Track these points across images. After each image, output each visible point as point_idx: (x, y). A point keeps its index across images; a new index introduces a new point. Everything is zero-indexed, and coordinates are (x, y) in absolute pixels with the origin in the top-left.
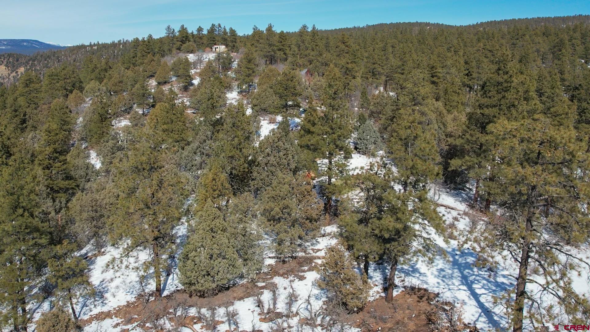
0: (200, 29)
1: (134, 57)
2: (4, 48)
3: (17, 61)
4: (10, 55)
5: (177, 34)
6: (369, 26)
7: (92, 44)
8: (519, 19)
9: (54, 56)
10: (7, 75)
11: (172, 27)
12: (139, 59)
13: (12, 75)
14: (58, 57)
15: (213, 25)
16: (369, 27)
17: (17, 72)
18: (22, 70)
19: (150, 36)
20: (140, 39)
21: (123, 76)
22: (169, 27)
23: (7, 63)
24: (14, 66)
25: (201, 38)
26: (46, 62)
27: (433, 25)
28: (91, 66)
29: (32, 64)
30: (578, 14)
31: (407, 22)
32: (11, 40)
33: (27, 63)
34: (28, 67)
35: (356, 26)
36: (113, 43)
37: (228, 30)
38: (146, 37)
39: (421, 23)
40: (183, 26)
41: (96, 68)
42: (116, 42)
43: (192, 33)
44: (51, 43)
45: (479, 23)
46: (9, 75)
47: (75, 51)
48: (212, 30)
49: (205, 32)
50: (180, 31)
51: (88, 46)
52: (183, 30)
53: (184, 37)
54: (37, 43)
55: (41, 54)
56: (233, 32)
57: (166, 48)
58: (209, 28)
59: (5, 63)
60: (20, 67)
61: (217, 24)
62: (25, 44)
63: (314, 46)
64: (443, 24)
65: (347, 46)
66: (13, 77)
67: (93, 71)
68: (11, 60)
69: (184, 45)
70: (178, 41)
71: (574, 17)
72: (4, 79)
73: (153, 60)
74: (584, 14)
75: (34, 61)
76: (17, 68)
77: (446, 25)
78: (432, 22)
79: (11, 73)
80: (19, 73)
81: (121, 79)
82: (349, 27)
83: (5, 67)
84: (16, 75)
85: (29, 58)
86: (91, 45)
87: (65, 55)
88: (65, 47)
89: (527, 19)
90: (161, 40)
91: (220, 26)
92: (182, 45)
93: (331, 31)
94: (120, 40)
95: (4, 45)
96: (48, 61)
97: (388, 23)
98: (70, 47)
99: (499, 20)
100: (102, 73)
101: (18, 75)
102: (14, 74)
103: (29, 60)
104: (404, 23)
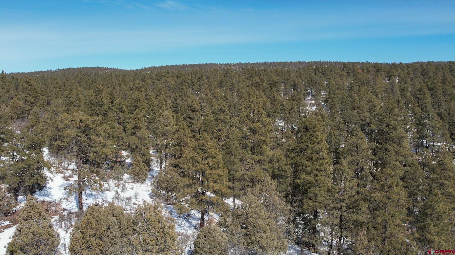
8: (171, 66)
16: (59, 70)
27: (111, 69)
30: (208, 63)
31: (90, 67)
45: (143, 68)
63: (3, 85)
64: (118, 69)
65: (29, 85)
71: (206, 64)
74: (211, 63)
77: (120, 70)
78: (109, 67)
82: (43, 70)
89: (176, 65)
93: (28, 73)
97: (76, 67)
99: (157, 66)
104: (88, 67)
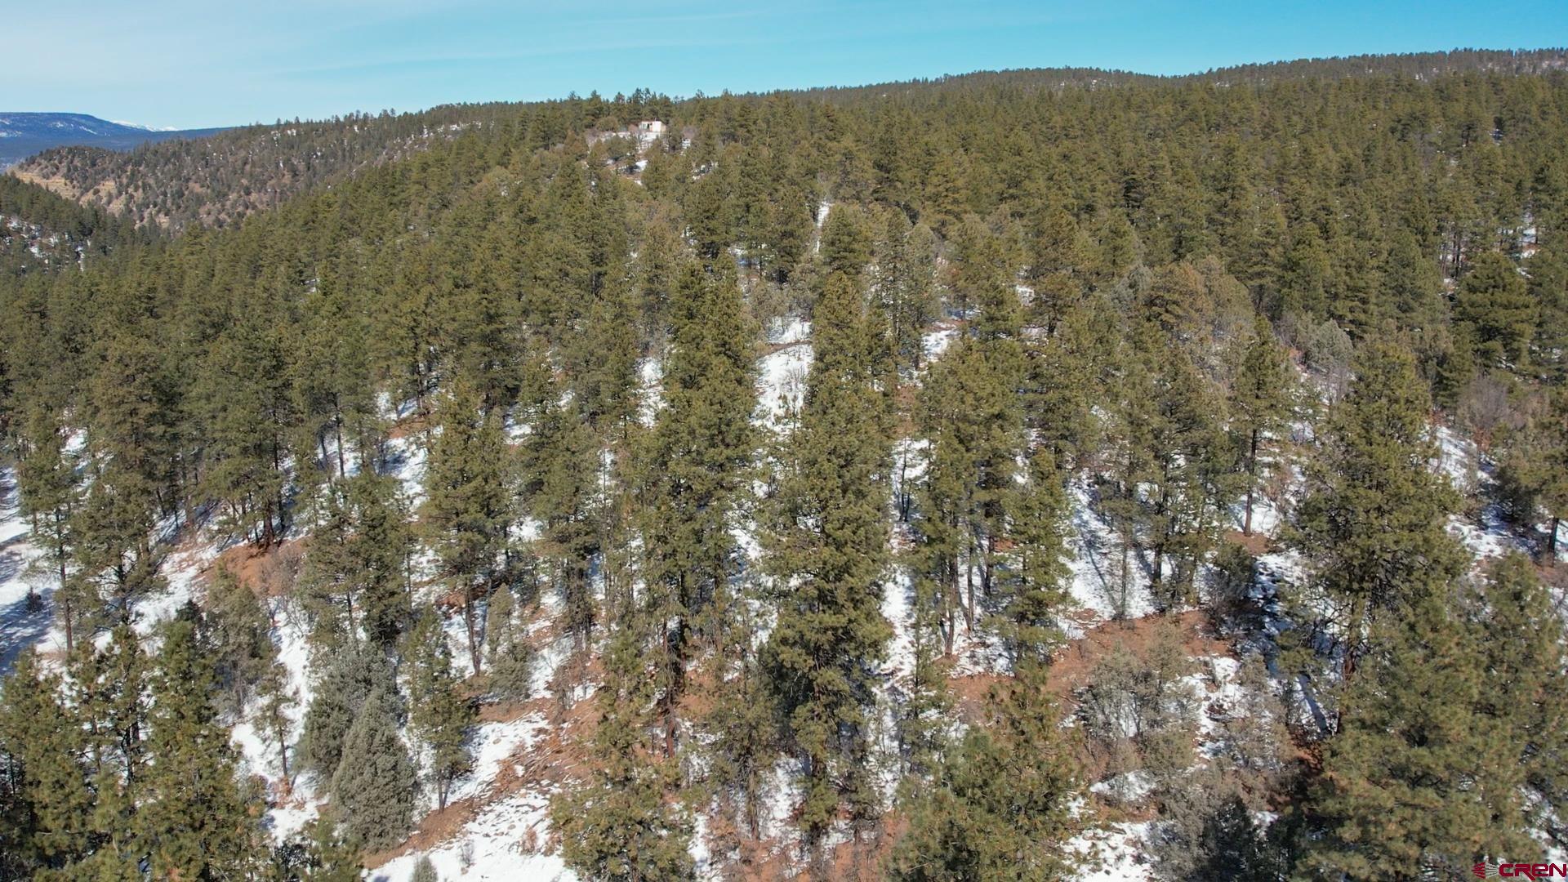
3: (94, 164)
4: (73, 152)
6: (952, 78)
15: (636, 90)
17: (97, 192)
18: (109, 186)
23: (69, 170)
24: (86, 178)
25: (623, 108)
29: (133, 171)
31: (1044, 67)
33: (118, 168)
34: (125, 180)
35: (920, 78)
39: (1077, 71)
44: (123, 123)
53: (597, 109)
54: (90, 123)
59: (63, 169)
60: (103, 179)
62: (59, 125)
68: (77, 163)
69: (600, 121)
75: (138, 164)
76: (96, 183)
79: (82, 194)
82: (901, 80)
83: (63, 180)
85: (120, 158)
87: (221, 150)
92: (595, 121)
94: (351, 115)
95: (10, 127)
101: (101, 199)
103: (126, 163)
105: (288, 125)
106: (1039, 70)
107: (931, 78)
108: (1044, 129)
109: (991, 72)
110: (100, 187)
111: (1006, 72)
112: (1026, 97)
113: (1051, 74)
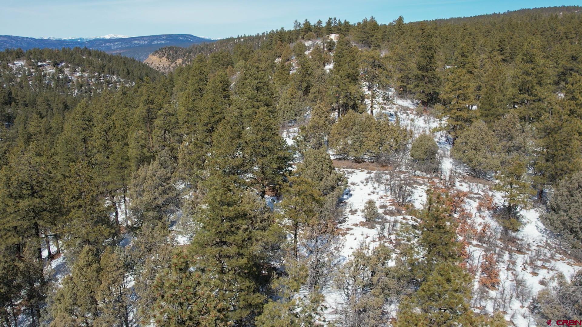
0: (320, 22)
1: (270, 45)
2: (163, 42)
3: (176, 53)
4: (170, 48)
5: (302, 26)
6: (511, 12)
7: (240, 36)
9: (207, 48)
10: (168, 66)
11: (299, 21)
12: (274, 45)
13: (171, 66)
14: (211, 49)
15: (330, 18)
17: (176, 63)
18: (180, 61)
19: (283, 29)
20: (275, 31)
21: (261, 56)
22: (296, 21)
23: (168, 55)
24: (173, 58)
25: (320, 29)
26: (200, 54)
28: (240, 51)
29: (188, 55)
32: (170, 35)
33: (184, 54)
34: (185, 59)
35: (497, 12)
36: (258, 35)
37: (343, 22)
38: (279, 29)
40: (306, 20)
41: (243, 51)
42: (260, 34)
43: (314, 25)
44: (203, 37)
46: (170, 66)
47: (225, 44)
48: (329, 23)
49: (324, 25)
50: (304, 24)
51: (236, 39)
52: (307, 23)
53: (307, 29)
54: (191, 37)
55: (196, 46)
56: (346, 23)
57: (294, 37)
58: (327, 21)
59: (166, 55)
60: (178, 58)
61: (333, 18)
62: (181, 38)
66: (173, 67)
67: (241, 54)
68: (171, 52)
69: (307, 34)
70: (302, 31)
72: (165, 69)
73: (282, 45)
75: (190, 53)
76: (176, 60)
79: (171, 64)
80: (178, 64)
81: (259, 59)
83: (166, 59)
84: (175, 65)
85: (185, 51)
86: (238, 38)
87: (217, 47)
88: (216, 40)
90: (290, 32)
91: (335, 19)
92: (305, 35)
94: (264, 33)
95: (164, 40)
96: (202, 53)
98: (220, 40)
100: (247, 55)
101: (177, 66)
102: (173, 65)
103: (186, 53)
105: (242, 37)
106: (550, 7)
107: (502, 12)
108: (553, 34)
109: (528, 9)
110: (177, 61)
111: (535, 8)
112: (543, 18)
113: (555, 9)
